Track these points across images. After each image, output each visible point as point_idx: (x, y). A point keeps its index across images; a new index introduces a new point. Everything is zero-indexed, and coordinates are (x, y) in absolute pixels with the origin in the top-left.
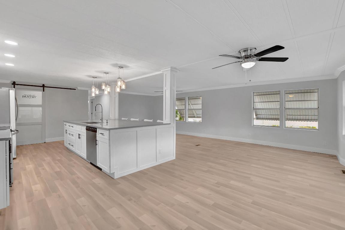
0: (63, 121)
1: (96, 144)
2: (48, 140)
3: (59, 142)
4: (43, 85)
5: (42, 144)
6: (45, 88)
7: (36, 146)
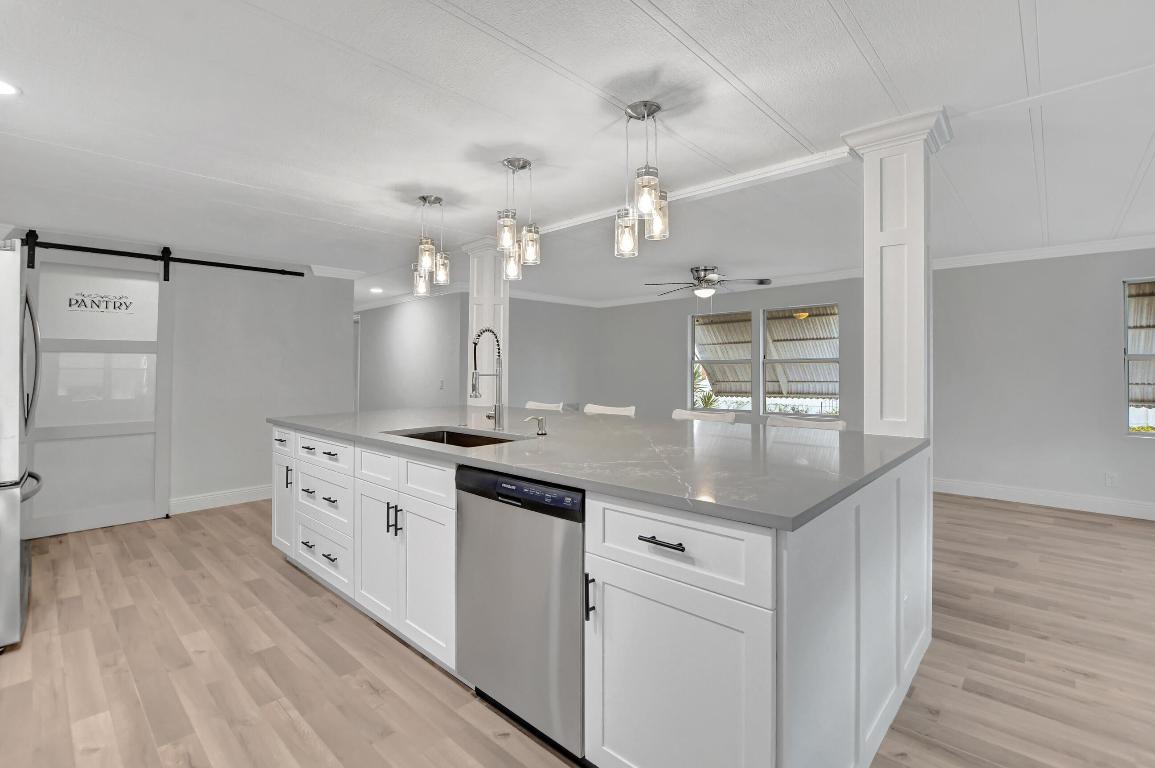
0: (269, 421)
1: (588, 609)
2: (179, 505)
3: (230, 514)
4: (166, 251)
5: (154, 527)
6: (172, 264)
7: (126, 538)
